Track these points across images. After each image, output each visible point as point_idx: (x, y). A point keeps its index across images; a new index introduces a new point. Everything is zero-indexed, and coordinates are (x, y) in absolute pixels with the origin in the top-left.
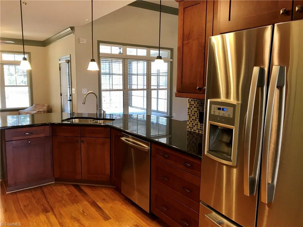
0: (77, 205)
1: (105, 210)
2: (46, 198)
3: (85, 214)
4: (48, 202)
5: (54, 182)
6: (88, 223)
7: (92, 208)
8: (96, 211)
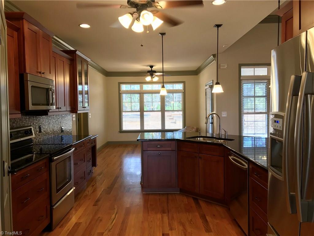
0: (189, 214)
1: (210, 224)
2: (168, 202)
3: (192, 222)
4: (168, 206)
5: (179, 192)
6: (191, 229)
7: (200, 219)
8: (202, 223)
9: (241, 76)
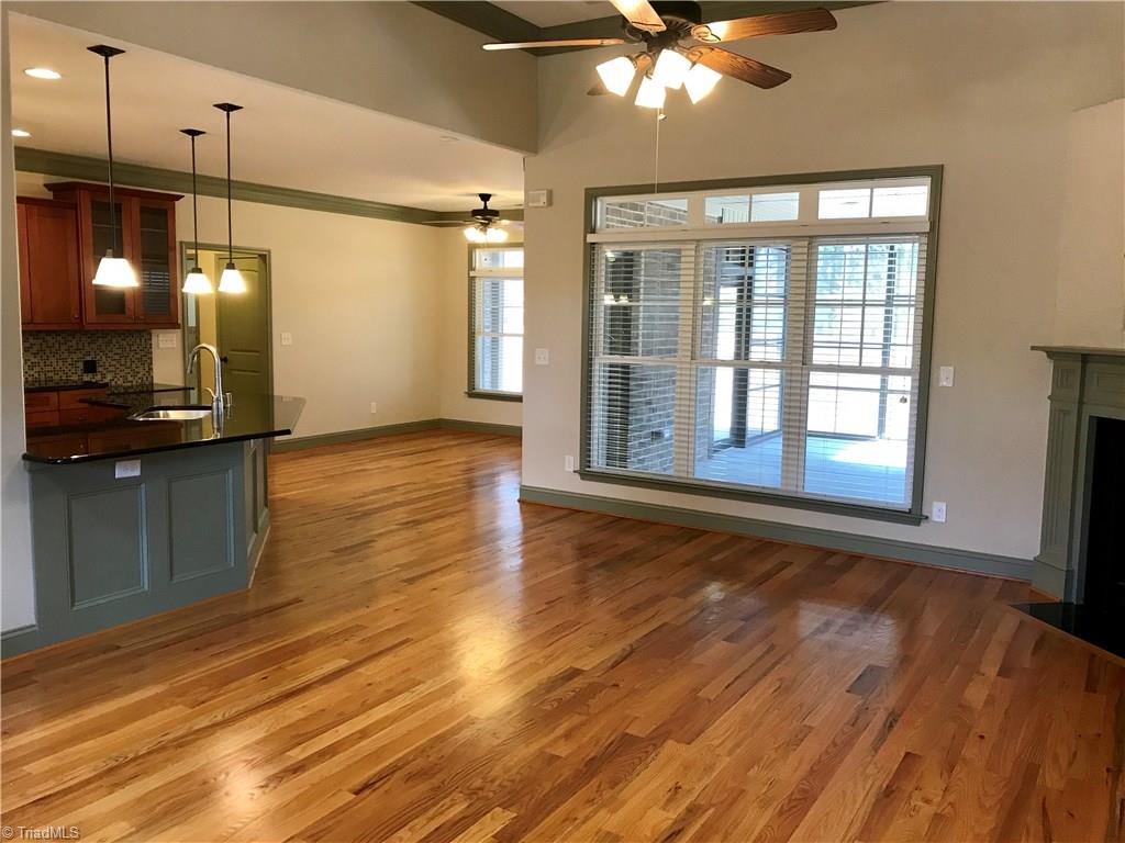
9: (593, 231)
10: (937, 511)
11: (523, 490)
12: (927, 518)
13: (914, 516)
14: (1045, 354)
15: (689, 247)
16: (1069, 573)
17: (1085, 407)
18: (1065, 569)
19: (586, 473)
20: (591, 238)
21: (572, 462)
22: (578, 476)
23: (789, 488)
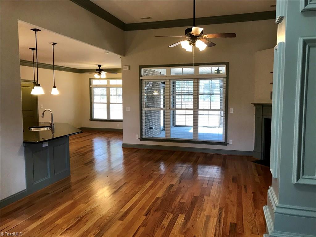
9: (142, 76)
10: (230, 142)
11: (123, 145)
12: (228, 144)
13: (225, 143)
14: (254, 105)
15: (167, 81)
16: (261, 153)
17: (263, 116)
18: (260, 152)
19: (141, 139)
20: (141, 78)
21: (138, 136)
22: (140, 140)
23: (195, 139)
